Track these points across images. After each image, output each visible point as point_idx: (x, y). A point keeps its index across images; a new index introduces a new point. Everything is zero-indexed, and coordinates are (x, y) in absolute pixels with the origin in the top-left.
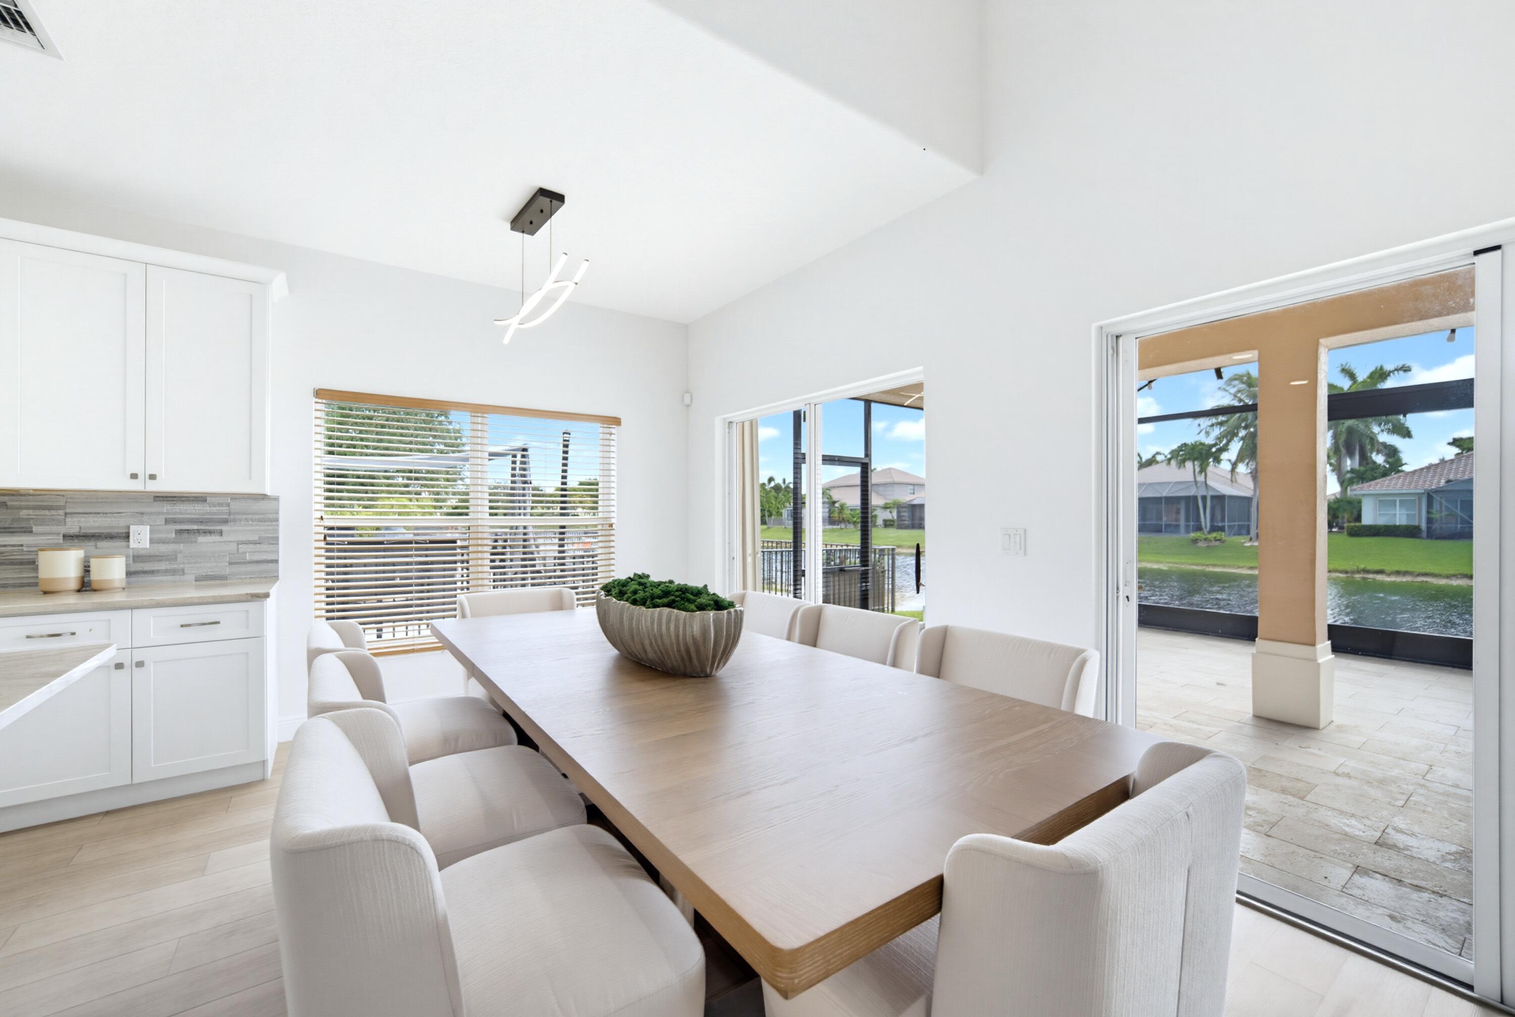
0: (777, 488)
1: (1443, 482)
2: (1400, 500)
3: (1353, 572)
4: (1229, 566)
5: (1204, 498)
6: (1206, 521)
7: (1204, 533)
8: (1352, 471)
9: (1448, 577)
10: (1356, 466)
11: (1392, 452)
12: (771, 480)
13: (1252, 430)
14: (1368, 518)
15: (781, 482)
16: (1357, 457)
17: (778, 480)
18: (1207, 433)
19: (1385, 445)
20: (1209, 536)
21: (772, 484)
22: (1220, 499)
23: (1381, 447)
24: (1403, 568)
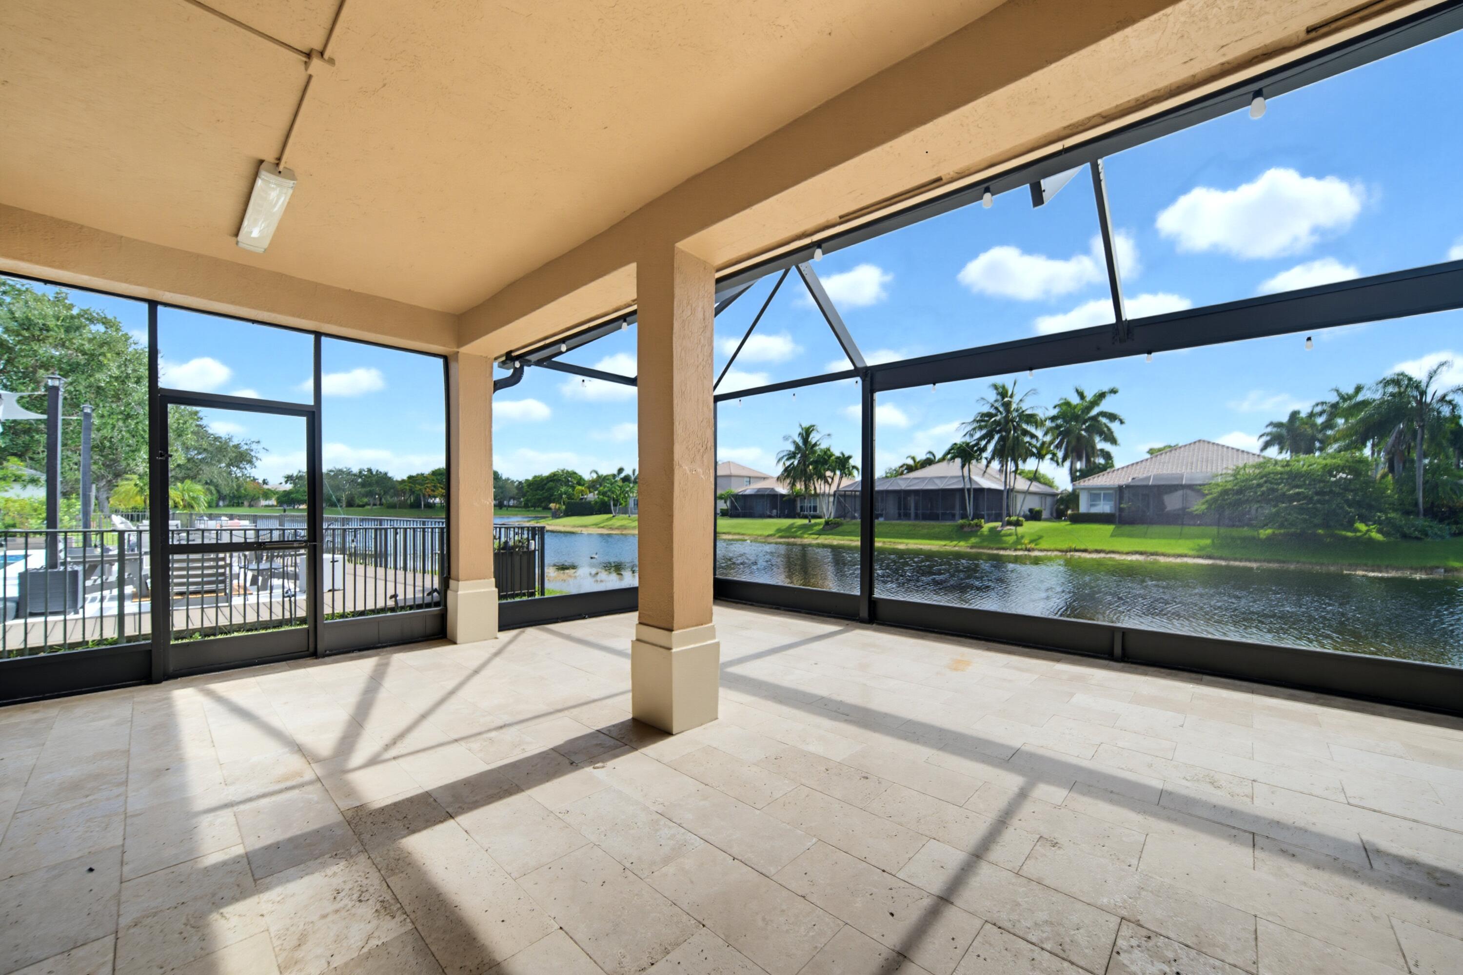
0: (626, 479)
1: (1130, 480)
2: (1104, 494)
3: (1067, 551)
4: (992, 549)
5: (969, 490)
6: (970, 509)
7: (968, 520)
8: (1080, 471)
9: (1128, 553)
10: (1084, 467)
11: (1107, 456)
12: (621, 470)
13: (1004, 434)
14: (1083, 508)
15: (631, 473)
16: (1084, 459)
17: (628, 471)
18: (972, 436)
19: (1102, 450)
20: (972, 522)
21: (622, 475)
22: (980, 492)
23: (1099, 453)
24: (1099, 548)
